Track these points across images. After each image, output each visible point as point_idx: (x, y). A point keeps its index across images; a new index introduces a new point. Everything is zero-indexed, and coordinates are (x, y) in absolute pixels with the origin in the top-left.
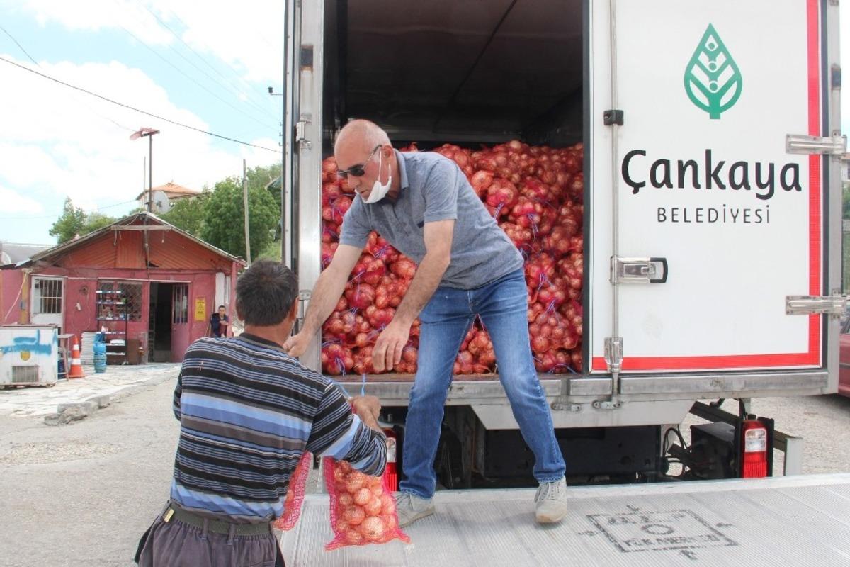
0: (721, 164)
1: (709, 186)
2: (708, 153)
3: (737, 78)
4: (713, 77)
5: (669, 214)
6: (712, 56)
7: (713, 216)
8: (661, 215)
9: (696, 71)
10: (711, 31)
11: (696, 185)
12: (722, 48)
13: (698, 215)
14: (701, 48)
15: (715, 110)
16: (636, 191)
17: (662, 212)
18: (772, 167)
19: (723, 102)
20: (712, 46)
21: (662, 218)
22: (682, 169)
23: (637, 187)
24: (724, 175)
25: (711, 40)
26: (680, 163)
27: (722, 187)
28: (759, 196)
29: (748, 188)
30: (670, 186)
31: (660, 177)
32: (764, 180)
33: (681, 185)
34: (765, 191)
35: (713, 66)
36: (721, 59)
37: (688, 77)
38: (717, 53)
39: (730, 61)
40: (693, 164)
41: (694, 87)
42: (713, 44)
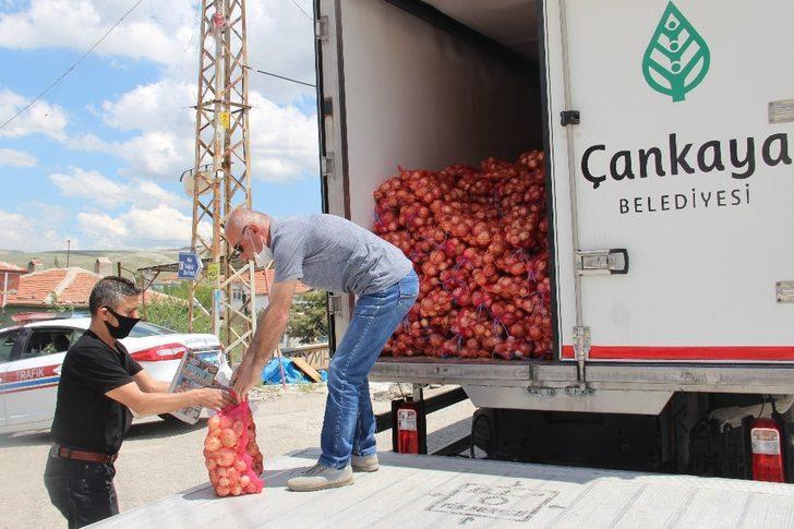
0: (688, 147)
1: (674, 171)
2: (673, 138)
3: (704, 52)
4: (675, 57)
5: (631, 205)
6: (673, 36)
7: (681, 202)
8: (624, 207)
9: (656, 56)
10: (671, 9)
11: (661, 172)
12: (685, 24)
13: (663, 203)
14: (660, 29)
15: (678, 92)
16: (596, 186)
17: (624, 203)
18: (750, 142)
19: (688, 81)
20: (672, 25)
21: (624, 209)
22: (643, 158)
23: (597, 182)
24: (692, 159)
25: (672, 18)
26: (642, 152)
27: (690, 170)
28: (735, 176)
29: (721, 168)
30: (631, 176)
31: (620, 169)
32: (742, 156)
33: (643, 174)
34: (745, 169)
35: (674, 46)
36: (684, 35)
37: (648, 62)
38: (679, 30)
39: (694, 36)
40: (656, 151)
41: (653, 73)
42: (673, 24)
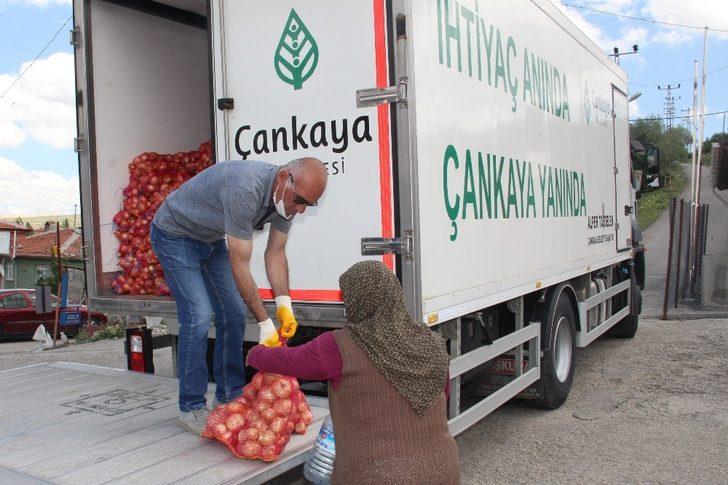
0: (304, 127)
1: (295, 147)
2: (294, 119)
3: (314, 50)
4: (295, 53)
6: (294, 36)
10: (293, 15)
11: (286, 148)
12: (303, 27)
14: (286, 31)
15: (297, 83)
18: (345, 122)
19: (304, 73)
22: (275, 136)
23: (245, 155)
24: (306, 137)
25: (294, 22)
26: (274, 130)
27: (305, 146)
28: (335, 150)
29: (326, 144)
30: (267, 151)
31: (260, 145)
32: (339, 135)
33: (275, 150)
34: (340, 145)
35: (295, 45)
36: (302, 36)
37: (278, 58)
38: (298, 32)
39: (309, 37)
40: (283, 130)
41: (282, 66)
42: (295, 26)
